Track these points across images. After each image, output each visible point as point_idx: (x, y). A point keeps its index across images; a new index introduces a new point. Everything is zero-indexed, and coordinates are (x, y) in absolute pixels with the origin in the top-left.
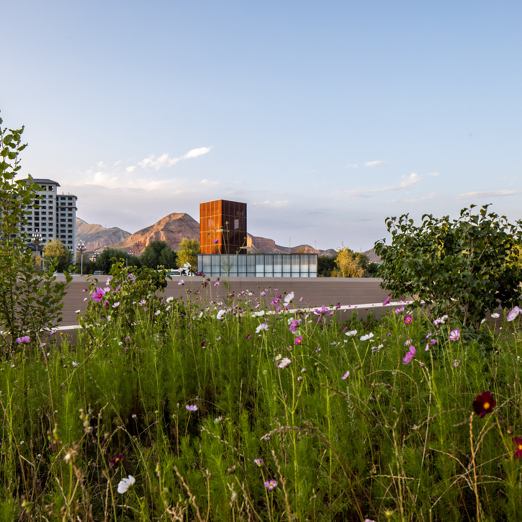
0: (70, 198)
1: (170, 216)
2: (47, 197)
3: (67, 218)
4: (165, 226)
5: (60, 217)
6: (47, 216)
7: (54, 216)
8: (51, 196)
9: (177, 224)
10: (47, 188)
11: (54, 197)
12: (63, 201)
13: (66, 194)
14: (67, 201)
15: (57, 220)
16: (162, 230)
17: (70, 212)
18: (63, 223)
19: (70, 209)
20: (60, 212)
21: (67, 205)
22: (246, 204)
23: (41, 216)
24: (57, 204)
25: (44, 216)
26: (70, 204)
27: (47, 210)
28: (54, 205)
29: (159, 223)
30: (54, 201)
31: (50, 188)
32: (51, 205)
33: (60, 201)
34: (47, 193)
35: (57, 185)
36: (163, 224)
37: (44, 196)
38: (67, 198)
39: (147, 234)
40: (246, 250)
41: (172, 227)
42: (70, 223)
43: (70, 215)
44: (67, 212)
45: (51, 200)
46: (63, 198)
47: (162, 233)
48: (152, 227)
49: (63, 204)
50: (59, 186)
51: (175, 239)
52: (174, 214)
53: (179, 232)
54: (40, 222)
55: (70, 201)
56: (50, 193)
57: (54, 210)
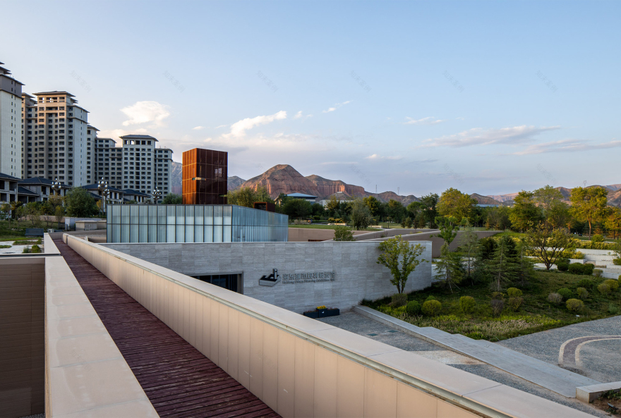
0: (166, 151)
1: (275, 167)
2: (146, 150)
3: (163, 168)
4: (271, 176)
5: (158, 167)
6: (146, 166)
7: (152, 166)
8: (149, 150)
9: (281, 173)
10: (147, 143)
11: (153, 150)
12: (160, 154)
13: (163, 147)
14: (163, 154)
15: (155, 170)
16: (268, 178)
17: (166, 163)
18: (160, 172)
19: (166, 161)
20: (158, 163)
21: (163, 157)
22: (227, 153)
23: (141, 166)
24: (155, 156)
25: (143, 166)
26: (166, 156)
27: (146, 161)
28: (152, 157)
29: (267, 173)
30: (153, 154)
31: (149, 143)
32: (149, 157)
33: (158, 154)
34: (146, 147)
35: (155, 140)
36: (270, 173)
37: (143, 150)
38: (163, 152)
39: (256, 182)
40: (226, 198)
41: (277, 176)
42: (166, 172)
43: (166, 165)
44: (163, 163)
45: (149, 152)
46: (160, 151)
47: (268, 181)
48: (261, 176)
49: (161, 156)
50: (157, 141)
51: (279, 186)
52: (279, 165)
53: (282, 180)
54: (141, 171)
55: (166, 154)
56: (149, 147)
57: (152, 162)
